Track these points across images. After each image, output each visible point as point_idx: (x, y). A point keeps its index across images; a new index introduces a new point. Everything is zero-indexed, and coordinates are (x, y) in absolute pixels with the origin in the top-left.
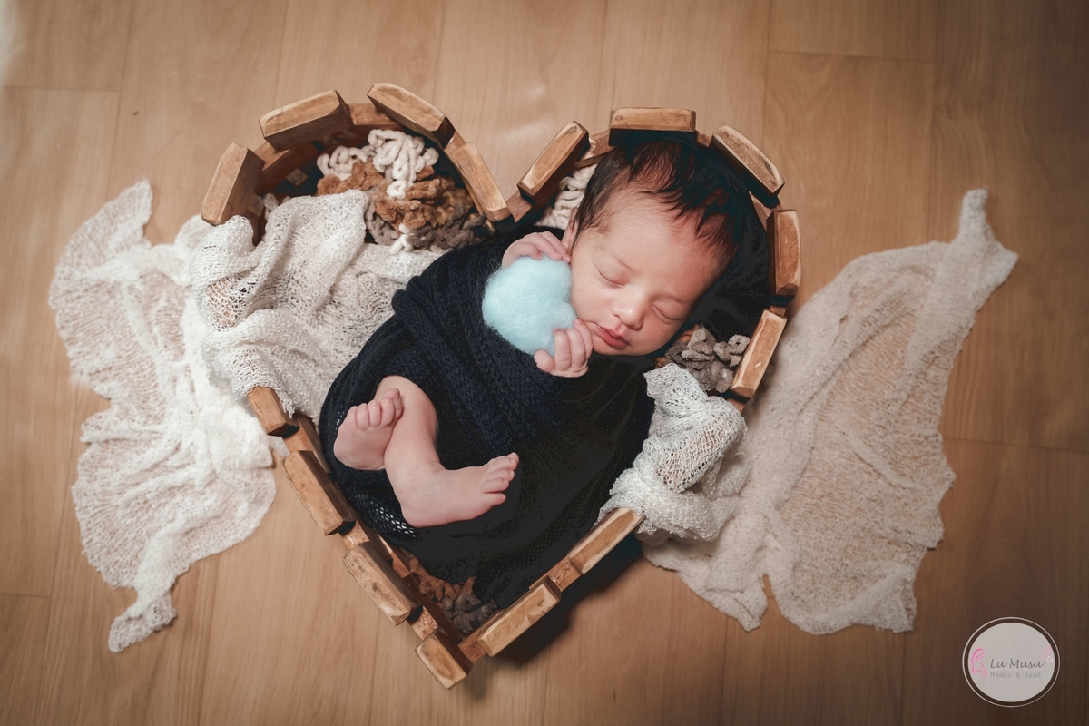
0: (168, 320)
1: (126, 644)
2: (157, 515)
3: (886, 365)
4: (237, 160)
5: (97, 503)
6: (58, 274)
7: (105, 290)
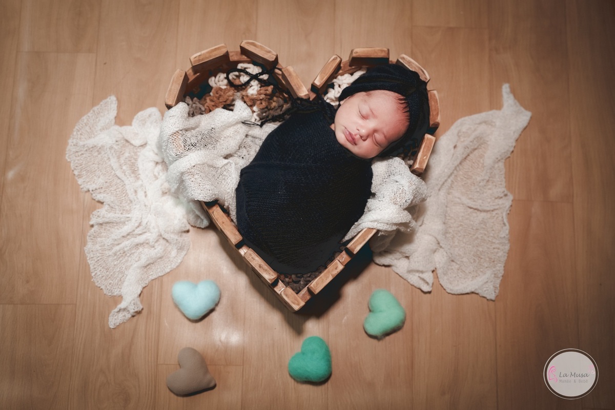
0: (130, 163)
1: (118, 324)
2: (130, 259)
3: (476, 167)
4: (181, 76)
5: (98, 255)
6: (70, 144)
7: (96, 150)
